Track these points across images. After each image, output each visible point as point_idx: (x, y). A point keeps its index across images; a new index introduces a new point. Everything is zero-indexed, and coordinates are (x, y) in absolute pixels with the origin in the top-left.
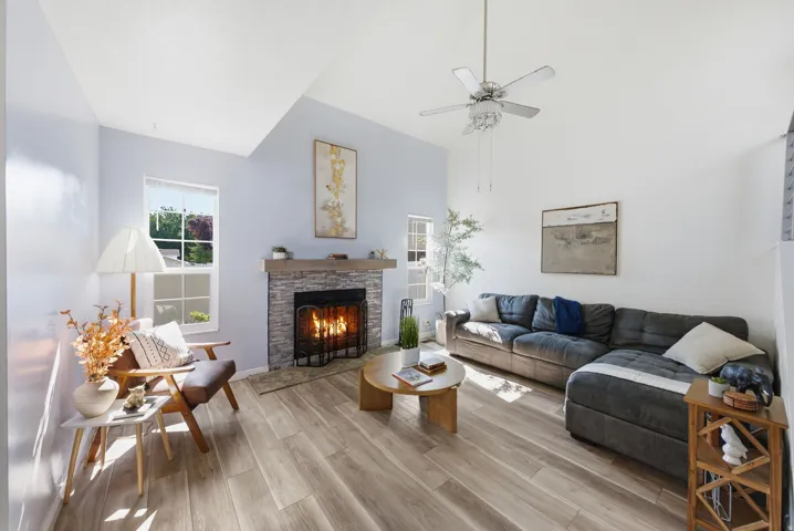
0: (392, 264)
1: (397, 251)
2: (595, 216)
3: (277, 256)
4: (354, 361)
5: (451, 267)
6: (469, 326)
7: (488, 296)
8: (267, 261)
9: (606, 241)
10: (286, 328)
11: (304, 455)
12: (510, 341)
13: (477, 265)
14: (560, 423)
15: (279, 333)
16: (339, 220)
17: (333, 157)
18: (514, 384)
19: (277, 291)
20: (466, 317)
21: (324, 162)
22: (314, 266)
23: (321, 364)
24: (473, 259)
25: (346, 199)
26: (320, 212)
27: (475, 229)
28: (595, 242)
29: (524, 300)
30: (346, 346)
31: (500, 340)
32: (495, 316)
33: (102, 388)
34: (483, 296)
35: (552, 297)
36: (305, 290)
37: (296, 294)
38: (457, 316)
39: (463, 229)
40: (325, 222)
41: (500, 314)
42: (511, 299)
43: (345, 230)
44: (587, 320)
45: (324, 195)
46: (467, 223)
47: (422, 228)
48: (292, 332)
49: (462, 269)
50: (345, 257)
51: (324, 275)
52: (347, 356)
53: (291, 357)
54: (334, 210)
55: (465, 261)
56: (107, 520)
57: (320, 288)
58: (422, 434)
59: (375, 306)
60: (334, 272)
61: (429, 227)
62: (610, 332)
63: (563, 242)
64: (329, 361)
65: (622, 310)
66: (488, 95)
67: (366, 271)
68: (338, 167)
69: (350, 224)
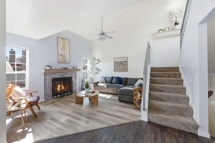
0: (79, 70)
1: (81, 67)
2: (124, 60)
3: (48, 68)
4: (70, 95)
5: (94, 70)
6: (99, 84)
7: (103, 77)
8: (45, 69)
9: (125, 65)
10: (50, 88)
11: (65, 113)
12: (108, 86)
13: (100, 70)
14: (117, 100)
15: (48, 89)
16: (65, 58)
17: (63, 41)
18: (109, 95)
19: (47, 78)
20: (98, 82)
21: (60, 43)
22: (58, 71)
23: (61, 97)
24: (99, 69)
25: (67, 53)
26: (59, 56)
27: (100, 62)
28: (124, 65)
29: (111, 78)
30: (67, 92)
31: (106, 86)
32: (105, 82)
33: (9, 102)
34: (102, 77)
35: (116, 77)
36: (55, 77)
37: (53, 79)
38: (96, 82)
39: (97, 61)
40: (61, 59)
41: (106, 81)
42: (108, 78)
43: (66, 61)
44: (122, 80)
45: (60, 52)
46: (98, 60)
47: (86, 61)
48: (51, 89)
49: (97, 71)
50: (67, 68)
51: (60, 73)
52: (68, 95)
53: (51, 96)
54: (63, 56)
55: (98, 69)
56: (17, 132)
57: (60, 77)
58: (91, 105)
59: (74, 81)
60: (63, 72)
61: (88, 61)
62: (126, 83)
63: (118, 65)
64: (63, 96)
65: (128, 78)
66: (103, 34)
67: (72, 72)
68: (64, 44)
69: (68, 60)
